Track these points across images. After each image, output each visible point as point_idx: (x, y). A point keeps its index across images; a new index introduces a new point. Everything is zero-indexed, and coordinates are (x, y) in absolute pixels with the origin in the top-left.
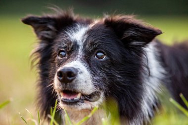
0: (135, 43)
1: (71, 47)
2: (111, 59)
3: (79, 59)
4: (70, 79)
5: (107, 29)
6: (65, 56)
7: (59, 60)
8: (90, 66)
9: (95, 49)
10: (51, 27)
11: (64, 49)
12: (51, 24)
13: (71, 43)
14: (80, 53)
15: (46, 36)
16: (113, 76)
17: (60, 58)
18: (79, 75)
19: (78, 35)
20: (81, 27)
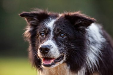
0: (81, 27)
1: (47, 31)
2: (68, 37)
3: (51, 39)
4: (47, 51)
5: (66, 21)
6: (44, 36)
7: (40, 38)
8: (57, 42)
9: (60, 33)
10: (35, 19)
11: (43, 32)
12: (35, 17)
13: (47, 29)
14: (52, 35)
15: (33, 24)
16: (70, 46)
17: (41, 37)
18: (51, 49)
19: (51, 24)
20: (52, 20)
